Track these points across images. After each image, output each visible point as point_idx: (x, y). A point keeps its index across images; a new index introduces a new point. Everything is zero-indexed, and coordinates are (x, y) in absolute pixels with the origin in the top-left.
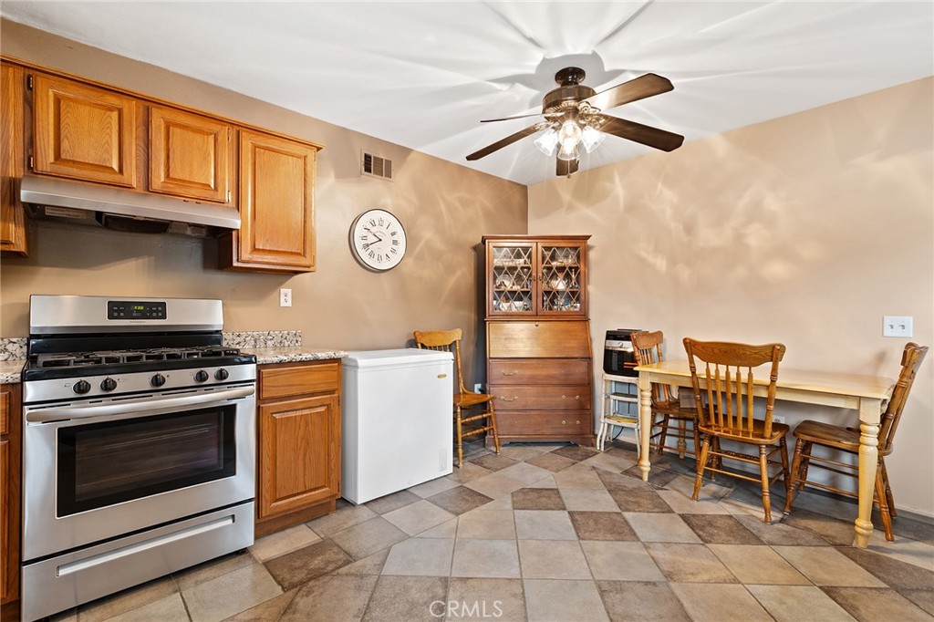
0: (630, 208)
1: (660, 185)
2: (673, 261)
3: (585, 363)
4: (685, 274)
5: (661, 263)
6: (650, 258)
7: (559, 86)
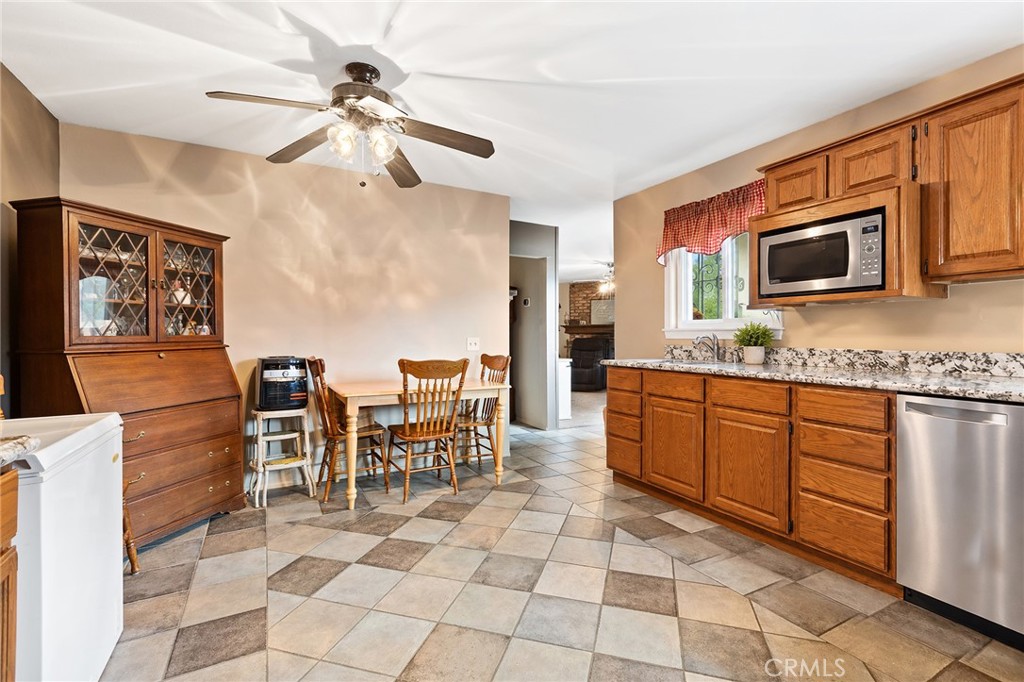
0: (268, 214)
1: (306, 200)
2: (321, 283)
3: (235, 403)
4: (334, 298)
5: (308, 285)
6: (295, 277)
7: (351, 81)
